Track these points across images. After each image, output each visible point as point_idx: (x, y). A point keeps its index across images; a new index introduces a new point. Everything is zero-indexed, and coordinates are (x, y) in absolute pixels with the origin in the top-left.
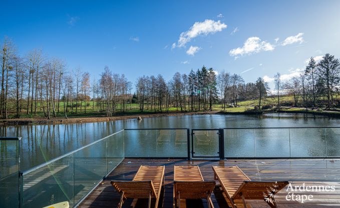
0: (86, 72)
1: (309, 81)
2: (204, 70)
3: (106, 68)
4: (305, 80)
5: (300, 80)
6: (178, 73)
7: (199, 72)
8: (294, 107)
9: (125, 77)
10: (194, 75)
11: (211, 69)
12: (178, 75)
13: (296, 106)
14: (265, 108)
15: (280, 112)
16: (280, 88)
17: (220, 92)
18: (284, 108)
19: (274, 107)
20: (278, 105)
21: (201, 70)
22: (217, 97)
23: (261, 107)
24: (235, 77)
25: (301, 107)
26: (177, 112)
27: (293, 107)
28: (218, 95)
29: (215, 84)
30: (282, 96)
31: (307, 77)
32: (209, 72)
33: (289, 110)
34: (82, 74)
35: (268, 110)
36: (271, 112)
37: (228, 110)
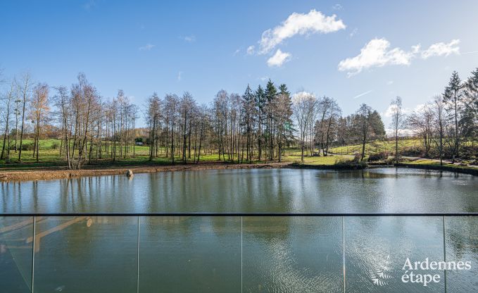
0: (42, 82)
1: (450, 113)
2: (270, 87)
3: (81, 76)
4: (444, 111)
5: (435, 110)
6: (223, 92)
7: (260, 90)
8: (424, 157)
9: (125, 96)
10: (251, 96)
11: (283, 87)
12: (222, 94)
13: (427, 157)
14: (374, 158)
15: (398, 166)
16: (400, 124)
17: (297, 128)
18: (407, 160)
19: (390, 157)
20: (397, 154)
21: (264, 88)
22: (293, 137)
23: (367, 157)
24: (327, 103)
25: (435, 158)
26: (219, 162)
27: (422, 157)
28: (294, 134)
29: (290, 113)
30: (402, 138)
31: (446, 107)
32: (279, 91)
33: (414, 163)
34: (33, 86)
35: (380, 161)
36: (384, 165)
37: (308, 161)
